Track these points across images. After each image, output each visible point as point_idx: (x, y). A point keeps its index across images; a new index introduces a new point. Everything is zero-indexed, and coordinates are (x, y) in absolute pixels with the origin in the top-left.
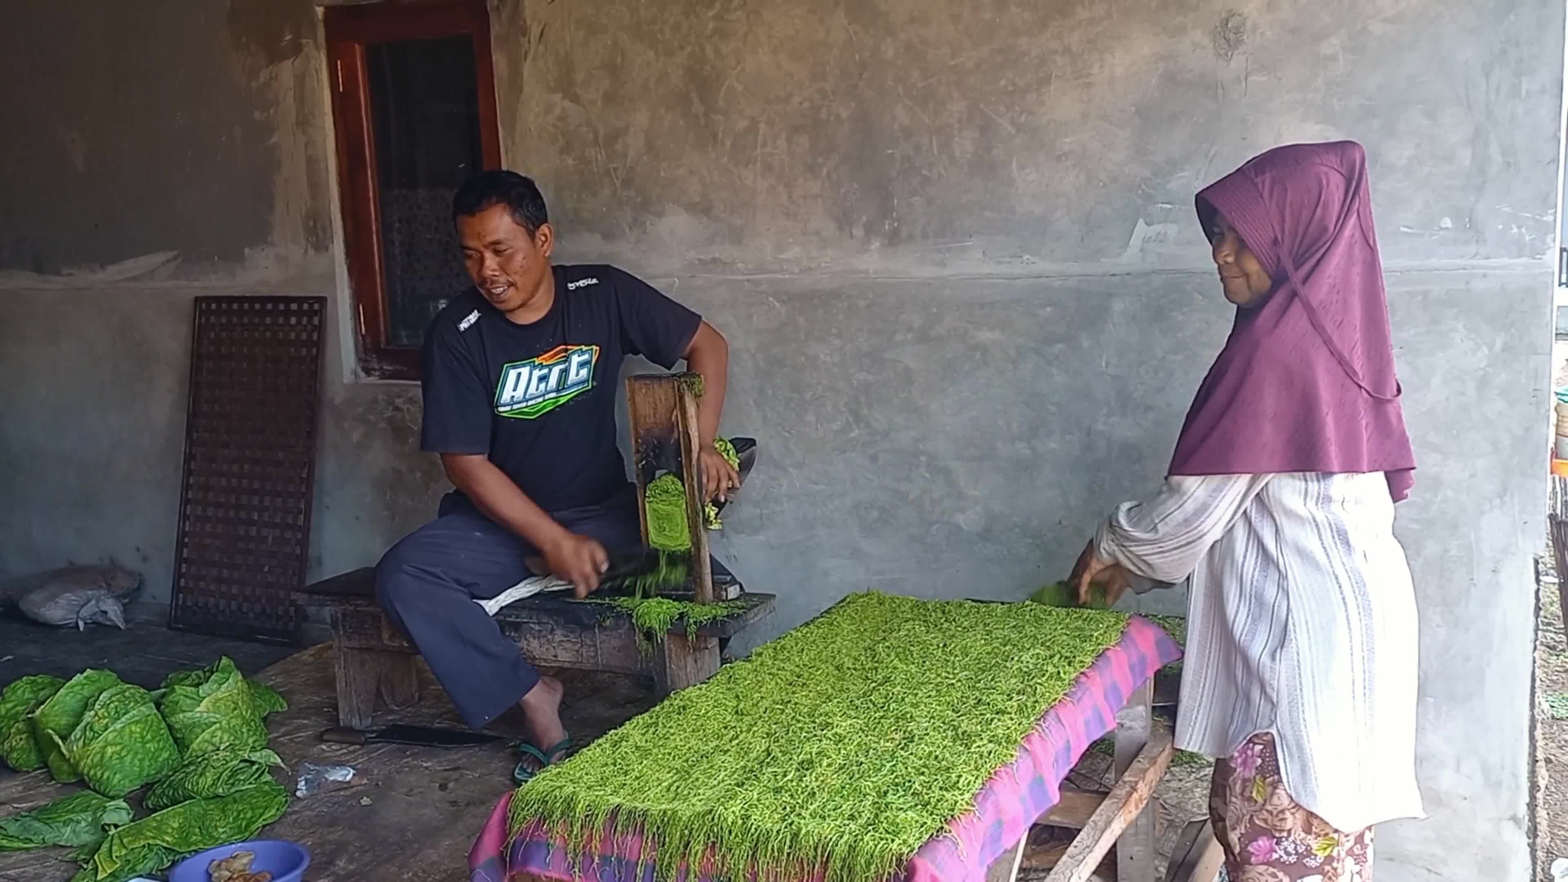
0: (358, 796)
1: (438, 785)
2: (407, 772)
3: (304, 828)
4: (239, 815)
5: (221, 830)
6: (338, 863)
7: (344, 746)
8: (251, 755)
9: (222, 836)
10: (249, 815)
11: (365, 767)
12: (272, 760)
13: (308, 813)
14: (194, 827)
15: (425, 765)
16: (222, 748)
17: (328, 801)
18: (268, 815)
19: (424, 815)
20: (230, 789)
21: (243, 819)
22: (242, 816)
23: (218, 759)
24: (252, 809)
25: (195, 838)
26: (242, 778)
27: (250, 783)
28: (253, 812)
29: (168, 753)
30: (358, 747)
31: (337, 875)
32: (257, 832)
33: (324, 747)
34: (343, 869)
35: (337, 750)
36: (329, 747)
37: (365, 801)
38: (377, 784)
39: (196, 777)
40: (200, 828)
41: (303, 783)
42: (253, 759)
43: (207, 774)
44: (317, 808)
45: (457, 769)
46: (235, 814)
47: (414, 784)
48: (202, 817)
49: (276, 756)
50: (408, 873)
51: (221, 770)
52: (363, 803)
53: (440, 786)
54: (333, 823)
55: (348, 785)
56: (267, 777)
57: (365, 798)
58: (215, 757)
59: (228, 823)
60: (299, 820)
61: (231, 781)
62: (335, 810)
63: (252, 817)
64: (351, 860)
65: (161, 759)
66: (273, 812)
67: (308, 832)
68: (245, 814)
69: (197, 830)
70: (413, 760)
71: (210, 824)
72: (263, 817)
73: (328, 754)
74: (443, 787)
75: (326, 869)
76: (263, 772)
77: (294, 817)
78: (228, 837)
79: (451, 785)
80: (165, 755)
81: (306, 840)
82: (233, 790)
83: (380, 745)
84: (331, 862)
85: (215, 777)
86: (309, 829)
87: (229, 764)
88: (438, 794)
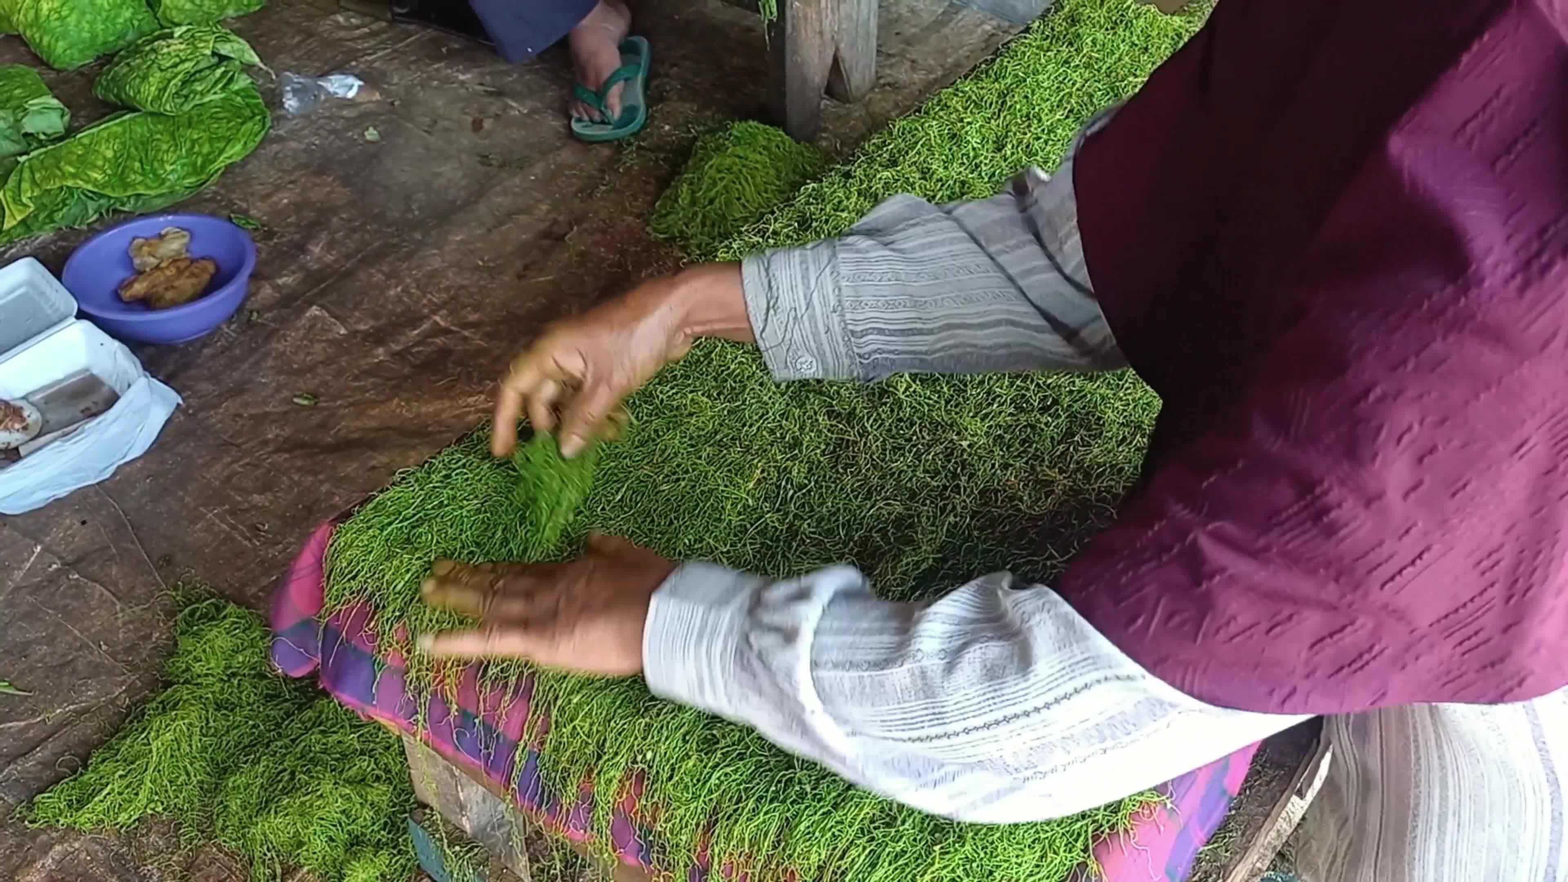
0: (364, 119)
1: (470, 119)
2: (436, 88)
3: (284, 171)
4: (193, 147)
5: (169, 168)
6: (311, 247)
7: (367, 20)
8: (218, 46)
9: (171, 177)
10: (206, 149)
11: (384, 67)
12: (247, 56)
13: (293, 144)
14: (134, 159)
15: (462, 77)
16: (176, 35)
17: (321, 127)
18: (231, 152)
19: (439, 175)
20: (182, 104)
21: (199, 154)
22: (196, 149)
23: (169, 53)
24: (211, 140)
25: (133, 177)
26: (199, 88)
27: (215, 93)
28: (211, 146)
29: (131, 10)
30: (384, 24)
31: (308, 270)
32: (220, 172)
33: (341, 19)
34: (319, 259)
35: (358, 27)
36: (347, 19)
37: (371, 134)
38: (392, 104)
39: (138, 80)
40: (141, 162)
41: (290, 95)
42: (223, 52)
43: (151, 79)
44: (306, 137)
45: (499, 94)
46: (188, 144)
47: (441, 111)
48: (145, 144)
49: (252, 53)
50: (396, 287)
51: (169, 75)
52: (368, 137)
53: (474, 122)
54: (321, 171)
55: (351, 103)
56: (243, 81)
57: (371, 129)
58: (165, 50)
59: (179, 158)
60: (280, 155)
61: (184, 92)
62: (331, 143)
63: (209, 154)
64: (330, 246)
65: (121, 20)
66: (238, 147)
67: (287, 178)
68: (201, 146)
69: (137, 165)
70: (447, 67)
71: (155, 157)
72: (225, 155)
73: (342, 34)
74: (477, 125)
75: (294, 257)
76: (231, 79)
77: (275, 147)
78: (179, 178)
79: (487, 124)
80: (127, 14)
81: (280, 195)
82: (187, 108)
83: (412, 27)
84: (301, 248)
85: (161, 86)
86: (291, 173)
87: (180, 67)
88: (466, 139)
